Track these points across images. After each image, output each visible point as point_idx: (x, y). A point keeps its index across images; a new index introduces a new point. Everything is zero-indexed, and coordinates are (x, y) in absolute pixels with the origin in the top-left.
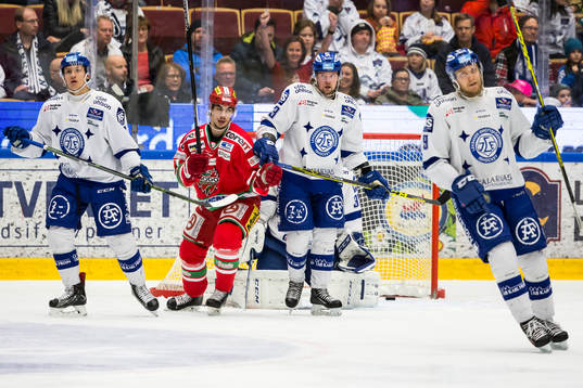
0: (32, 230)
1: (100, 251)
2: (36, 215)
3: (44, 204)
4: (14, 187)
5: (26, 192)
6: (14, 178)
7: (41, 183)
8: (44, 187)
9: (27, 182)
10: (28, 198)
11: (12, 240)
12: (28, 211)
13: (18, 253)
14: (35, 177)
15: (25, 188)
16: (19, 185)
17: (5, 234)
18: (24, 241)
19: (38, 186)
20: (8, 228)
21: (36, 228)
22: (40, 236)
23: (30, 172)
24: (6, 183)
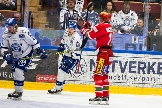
0: (124, 77)
1: (146, 85)
2: (125, 72)
3: (128, 69)
4: (118, 62)
5: (122, 64)
6: (119, 59)
7: (128, 61)
8: (129, 63)
9: (123, 61)
10: (123, 66)
11: (117, 81)
12: (123, 71)
13: (119, 85)
14: (126, 59)
15: (122, 63)
16: (120, 62)
17: (115, 78)
18: (121, 81)
19: (127, 62)
20: (116, 76)
21: (125, 77)
22: (126, 79)
23: (124, 58)
24: (116, 61)
